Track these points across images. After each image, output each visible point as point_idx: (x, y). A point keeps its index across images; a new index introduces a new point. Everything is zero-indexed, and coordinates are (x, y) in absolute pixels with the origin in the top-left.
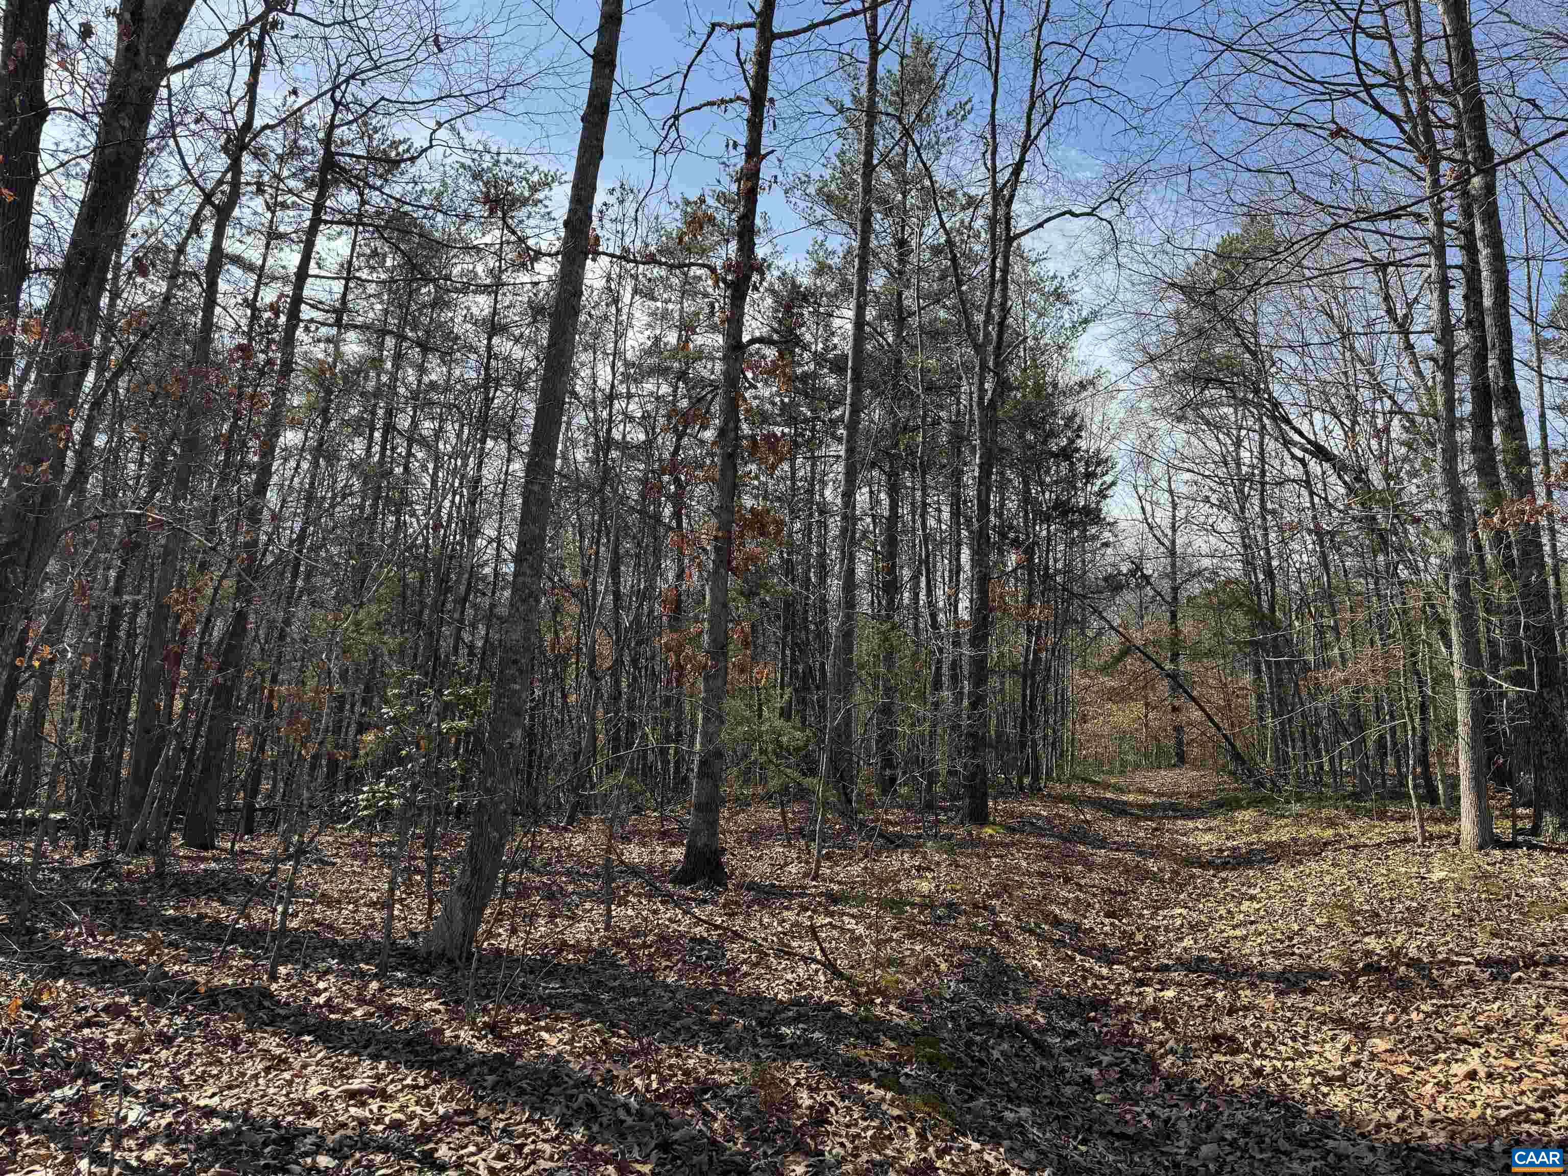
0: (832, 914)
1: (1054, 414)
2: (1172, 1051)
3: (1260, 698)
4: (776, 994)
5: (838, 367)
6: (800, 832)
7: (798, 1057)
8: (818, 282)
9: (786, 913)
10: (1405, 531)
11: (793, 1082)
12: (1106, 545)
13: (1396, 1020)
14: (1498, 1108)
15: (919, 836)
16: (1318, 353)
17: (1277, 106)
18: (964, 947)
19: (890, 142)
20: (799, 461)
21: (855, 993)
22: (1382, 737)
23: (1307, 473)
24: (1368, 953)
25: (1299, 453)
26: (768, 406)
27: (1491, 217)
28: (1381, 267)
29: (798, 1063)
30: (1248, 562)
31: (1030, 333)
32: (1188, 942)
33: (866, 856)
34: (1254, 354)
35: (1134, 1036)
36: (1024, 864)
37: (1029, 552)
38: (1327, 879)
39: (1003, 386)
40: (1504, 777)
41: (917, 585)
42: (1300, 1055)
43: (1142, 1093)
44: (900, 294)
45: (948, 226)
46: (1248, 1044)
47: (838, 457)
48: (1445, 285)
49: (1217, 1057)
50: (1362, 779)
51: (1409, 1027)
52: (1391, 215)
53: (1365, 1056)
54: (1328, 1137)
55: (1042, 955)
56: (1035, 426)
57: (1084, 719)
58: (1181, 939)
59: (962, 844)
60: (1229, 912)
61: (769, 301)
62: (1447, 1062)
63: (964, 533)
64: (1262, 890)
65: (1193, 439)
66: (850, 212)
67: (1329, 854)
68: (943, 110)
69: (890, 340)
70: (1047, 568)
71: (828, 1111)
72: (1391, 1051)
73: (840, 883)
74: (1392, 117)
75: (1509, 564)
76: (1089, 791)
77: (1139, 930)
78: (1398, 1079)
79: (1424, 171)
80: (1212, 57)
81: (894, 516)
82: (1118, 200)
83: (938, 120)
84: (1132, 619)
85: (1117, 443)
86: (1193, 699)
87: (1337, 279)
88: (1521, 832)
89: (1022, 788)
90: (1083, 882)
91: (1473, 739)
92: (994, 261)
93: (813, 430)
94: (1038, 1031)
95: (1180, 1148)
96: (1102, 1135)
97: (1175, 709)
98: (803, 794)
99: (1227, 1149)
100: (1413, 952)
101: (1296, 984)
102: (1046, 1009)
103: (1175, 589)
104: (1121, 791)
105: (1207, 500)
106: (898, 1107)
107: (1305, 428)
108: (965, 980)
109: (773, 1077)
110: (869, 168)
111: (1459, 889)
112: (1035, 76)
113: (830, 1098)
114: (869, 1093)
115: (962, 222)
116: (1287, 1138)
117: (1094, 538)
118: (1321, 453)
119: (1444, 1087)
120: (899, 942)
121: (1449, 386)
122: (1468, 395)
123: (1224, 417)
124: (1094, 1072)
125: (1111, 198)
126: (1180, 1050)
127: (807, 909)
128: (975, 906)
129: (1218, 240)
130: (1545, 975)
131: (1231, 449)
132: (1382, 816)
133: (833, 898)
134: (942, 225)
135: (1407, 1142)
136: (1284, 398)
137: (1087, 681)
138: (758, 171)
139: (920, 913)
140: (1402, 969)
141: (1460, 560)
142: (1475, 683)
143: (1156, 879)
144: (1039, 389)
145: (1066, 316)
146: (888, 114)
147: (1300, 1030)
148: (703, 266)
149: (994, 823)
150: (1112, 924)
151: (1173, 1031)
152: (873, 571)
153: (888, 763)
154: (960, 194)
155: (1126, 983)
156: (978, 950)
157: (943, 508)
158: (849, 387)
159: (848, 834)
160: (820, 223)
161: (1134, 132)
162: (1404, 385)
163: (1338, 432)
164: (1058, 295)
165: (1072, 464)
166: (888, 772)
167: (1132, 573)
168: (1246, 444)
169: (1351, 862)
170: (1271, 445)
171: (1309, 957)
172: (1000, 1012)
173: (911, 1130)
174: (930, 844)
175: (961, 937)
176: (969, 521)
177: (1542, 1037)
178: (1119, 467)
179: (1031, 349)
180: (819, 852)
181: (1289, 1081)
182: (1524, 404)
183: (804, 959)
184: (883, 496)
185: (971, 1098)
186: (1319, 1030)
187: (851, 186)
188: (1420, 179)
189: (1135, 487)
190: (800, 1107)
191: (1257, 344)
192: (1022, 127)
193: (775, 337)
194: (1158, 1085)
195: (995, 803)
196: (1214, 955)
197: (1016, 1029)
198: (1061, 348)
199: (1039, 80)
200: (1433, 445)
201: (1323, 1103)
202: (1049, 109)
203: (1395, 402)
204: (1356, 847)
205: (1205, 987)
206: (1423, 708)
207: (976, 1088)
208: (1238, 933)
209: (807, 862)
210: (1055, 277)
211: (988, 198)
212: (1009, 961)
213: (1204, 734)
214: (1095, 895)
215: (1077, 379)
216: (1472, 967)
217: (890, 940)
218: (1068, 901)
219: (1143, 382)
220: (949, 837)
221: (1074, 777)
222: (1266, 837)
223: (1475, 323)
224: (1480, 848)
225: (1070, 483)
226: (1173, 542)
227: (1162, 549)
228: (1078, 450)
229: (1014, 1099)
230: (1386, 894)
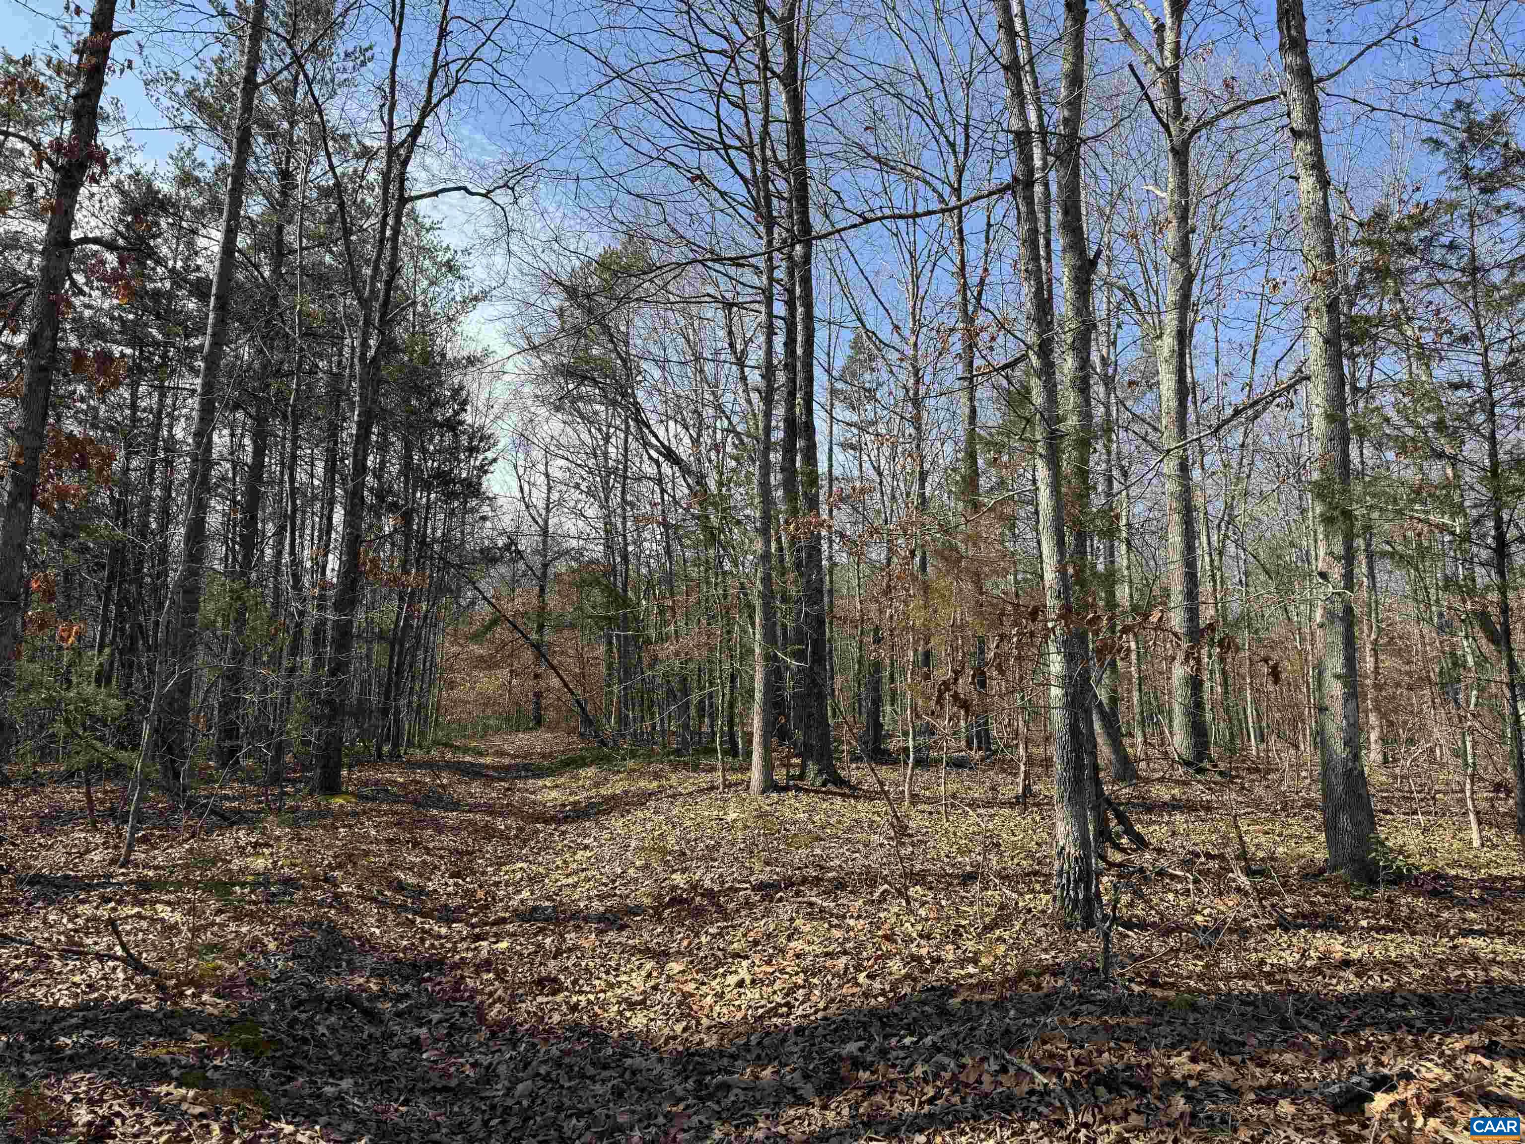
0: (142, 903)
1: (441, 384)
2: (500, 1000)
3: (610, 667)
4: (56, 1002)
5: (200, 289)
6: (112, 813)
7: (78, 1069)
8: (182, 193)
9: (80, 909)
10: (730, 530)
11: (68, 1098)
12: (484, 518)
13: (690, 944)
14: (757, 1008)
15: (258, 812)
16: (676, 369)
17: (655, 141)
18: (300, 922)
19: (278, 65)
20: (143, 389)
21: (161, 987)
22: (701, 702)
23: (660, 472)
24: (674, 888)
25: (655, 455)
26: (105, 320)
27: (806, 281)
28: (728, 306)
29: (75, 1077)
30: (608, 546)
31: (420, 298)
32: (525, 894)
33: (193, 837)
34: (624, 361)
35: (465, 990)
36: (373, 832)
37: (407, 518)
38: (649, 826)
39: (389, 347)
40: (784, 735)
41: (281, 543)
42: (611, 986)
43: (468, 1044)
44: (280, 229)
45: (339, 171)
46: (568, 983)
47: (194, 391)
48: (771, 332)
49: (540, 999)
50: (684, 739)
51: (699, 949)
52: (736, 262)
53: (662, 980)
54: (627, 1056)
55: (381, 921)
56: (421, 391)
57: (452, 685)
58: (519, 892)
59: (309, 816)
60: (565, 862)
61: (115, 200)
62: (724, 975)
63: (339, 491)
64: (595, 839)
65: (568, 429)
66: (226, 127)
67: (652, 804)
68: (340, 48)
69: (267, 274)
70: (425, 535)
71: (112, 1123)
72: (684, 971)
73: (156, 868)
74: (742, 177)
75: (798, 565)
76: (448, 756)
77: (481, 886)
78: (686, 995)
79: (761, 229)
80: (604, 80)
81: (258, 465)
82: (513, 189)
83: (334, 58)
84: (505, 591)
85: (500, 422)
86: (553, 667)
87: (694, 309)
88: (793, 777)
89: (380, 756)
90: (431, 845)
91: (765, 704)
92: (386, 216)
93: (164, 357)
94: (369, 1000)
95: (500, 1088)
96: (424, 1092)
97: (537, 676)
98: (118, 771)
99: (541, 1083)
100: (707, 884)
101: (613, 923)
102: (380, 976)
103: (545, 566)
104: (480, 754)
105: (577, 486)
106: (201, 1104)
107: (661, 433)
108: (295, 957)
109: (43, 1097)
110: (250, 85)
111: (746, 827)
112: (439, 44)
113: (117, 1108)
114: (168, 1094)
115: (355, 171)
116: (593, 1064)
117: (473, 510)
118: (670, 455)
119: (720, 996)
120: (222, 926)
121: (768, 415)
122: (781, 424)
123: (596, 413)
124: (423, 1032)
125: (506, 185)
126: (507, 998)
127: (110, 900)
128: (316, 879)
129: (600, 250)
130: (798, 894)
131: (601, 443)
132: (696, 768)
133: (145, 885)
134: (332, 167)
135: (689, 1048)
136: (647, 405)
137: (456, 649)
138: (109, 48)
139: (252, 892)
140: (698, 899)
141: (766, 556)
142: (770, 658)
143: (503, 836)
144: (426, 357)
145: (457, 290)
146: (278, 35)
147: (613, 964)
148: (24, 139)
149: (347, 793)
150: (456, 884)
151: (502, 981)
152: (229, 522)
153: (230, 732)
154: (353, 141)
155: (463, 939)
156: (315, 924)
157: (317, 462)
158: (211, 316)
159: (174, 812)
160: (187, 128)
161: (530, 128)
162: (738, 409)
163: (687, 441)
164: (450, 267)
165: (455, 435)
166: (228, 743)
167: (507, 547)
168: (613, 440)
169: (669, 810)
170: (633, 445)
171: (628, 896)
172: (331, 985)
173: (216, 1128)
174: (271, 818)
175: (294, 912)
176: (344, 480)
177: (792, 945)
178: (500, 446)
179: (420, 315)
180: (132, 835)
181: (599, 1012)
182: (818, 438)
183: (100, 957)
184: (247, 441)
185: (290, 1079)
186: (629, 961)
187: (230, 98)
188: (761, 238)
189: (515, 467)
190: (75, 1125)
191: (627, 353)
192: (424, 92)
193: (121, 242)
194: (484, 1033)
195: (350, 771)
196: (547, 904)
197: (348, 999)
198: (450, 320)
199: (443, 49)
200: (754, 462)
201: (626, 1026)
202: (452, 82)
203: (730, 423)
204: (674, 796)
205: (536, 935)
206: (733, 679)
207: (294, 1068)
208: (570, 881)
209: (116, 847)
210: (448, 249)
211: (382, 153)
212: (346, 931)
213: (559, 699)
214: (442, 857)
215: (465, 353)
216: (749, 892)
217: (213, 924)
218: (414, 865)
219: (526, 368)
220: (294, 810)
221: (436, 743)
222: (603, 792)
223: (789, 367)
224: (763, 792)
225: (452, 453)
226: (546, 522)
227: (535, 527)
228: (461, 423)
229: (336, 1072)
230: (692, 836)
